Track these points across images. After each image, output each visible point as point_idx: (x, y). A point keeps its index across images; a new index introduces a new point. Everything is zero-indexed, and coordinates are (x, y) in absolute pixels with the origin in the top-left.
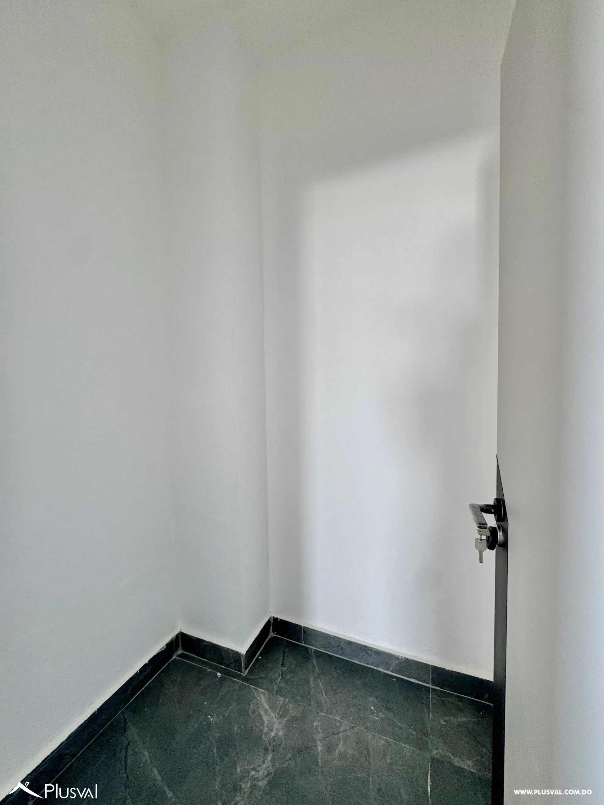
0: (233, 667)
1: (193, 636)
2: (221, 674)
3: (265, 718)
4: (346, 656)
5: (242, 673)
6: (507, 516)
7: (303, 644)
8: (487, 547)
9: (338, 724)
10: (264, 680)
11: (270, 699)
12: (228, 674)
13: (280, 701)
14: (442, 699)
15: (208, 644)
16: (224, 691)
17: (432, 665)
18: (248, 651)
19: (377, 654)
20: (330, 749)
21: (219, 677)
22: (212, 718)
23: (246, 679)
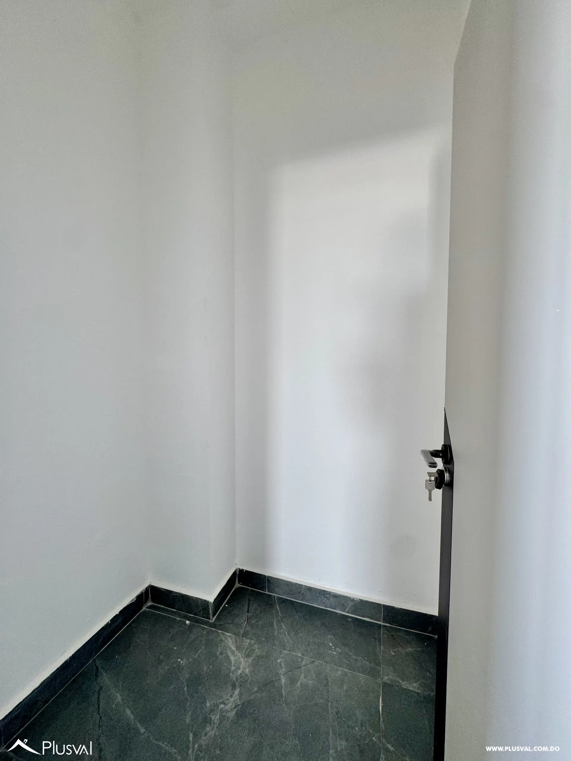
0: (201, 614)
1: (163, 589)
2: (189, 622)
3: (232, 658)
4: (306, 601)
5: (210, 620)
6: (453, 460)
7: (267, 593)
8: (435, 487)
9: (300, 660)
10: (231, 625)
11: (236, 641)
12: (197, 621)
13: (245, 643)
14: (392, 634)
15: (178, 594)
16: (192, 637)
17: (383, 604)
18: (215, 600)
19: (335, 597)
20: (293, 681)
21: (188, 624)
22: (182, 661)
23: (213, 625)
